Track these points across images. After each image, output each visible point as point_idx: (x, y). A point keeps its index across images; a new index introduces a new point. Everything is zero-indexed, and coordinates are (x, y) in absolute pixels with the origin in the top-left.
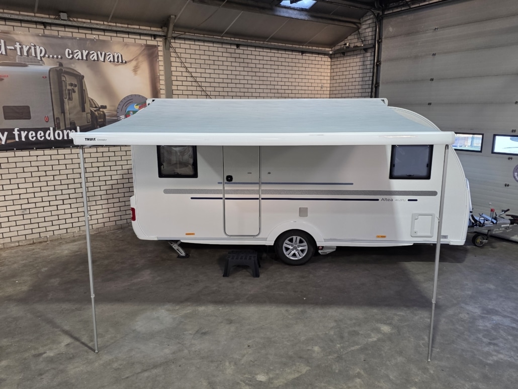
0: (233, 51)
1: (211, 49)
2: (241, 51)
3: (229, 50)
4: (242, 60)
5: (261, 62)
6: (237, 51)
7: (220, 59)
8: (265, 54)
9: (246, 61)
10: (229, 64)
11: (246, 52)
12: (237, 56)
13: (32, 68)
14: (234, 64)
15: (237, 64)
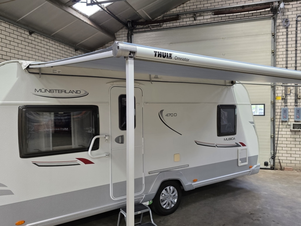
0: (26, 36)
1: (7, 30)
2: (33, 39)
3: (23, 35)
4: (34, 46)
5: (48, 51)
6: (30, 37)
7: (16, 40)
8: (51, 45)
9: (37, 47)
10: (24, 47)
11: (36, 40)
12: (30, 41)
14: (27, 48)
15: (30, 49)
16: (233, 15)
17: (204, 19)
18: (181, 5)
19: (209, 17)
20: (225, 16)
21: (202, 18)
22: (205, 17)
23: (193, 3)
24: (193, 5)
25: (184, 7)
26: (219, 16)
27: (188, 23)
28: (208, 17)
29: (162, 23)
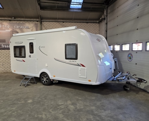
13: (7, 31)
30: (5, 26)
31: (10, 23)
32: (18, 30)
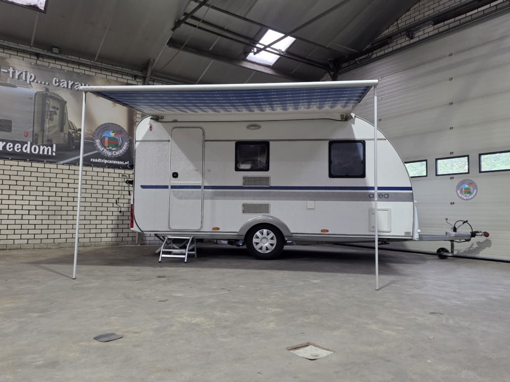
13: (20, 89)
16: (466, 17)
17: (424, 34)
18: (394, 23)
19: (431, 28)
20: (455, 21)
21: (422, 33)
22: (426, 31)
23: (410, 15)
24: (410, 19)
25: (398, 24)
26: (446, 22)
27: (403, 45)
28: (430, 30)
29: (370, 54)
30: (17, 74)
31: (36, 64)
32: (65, 95)
